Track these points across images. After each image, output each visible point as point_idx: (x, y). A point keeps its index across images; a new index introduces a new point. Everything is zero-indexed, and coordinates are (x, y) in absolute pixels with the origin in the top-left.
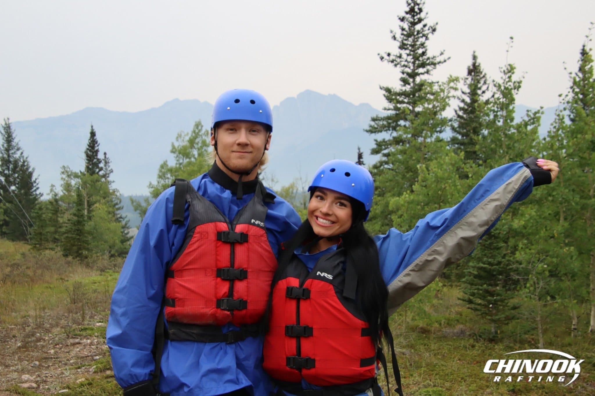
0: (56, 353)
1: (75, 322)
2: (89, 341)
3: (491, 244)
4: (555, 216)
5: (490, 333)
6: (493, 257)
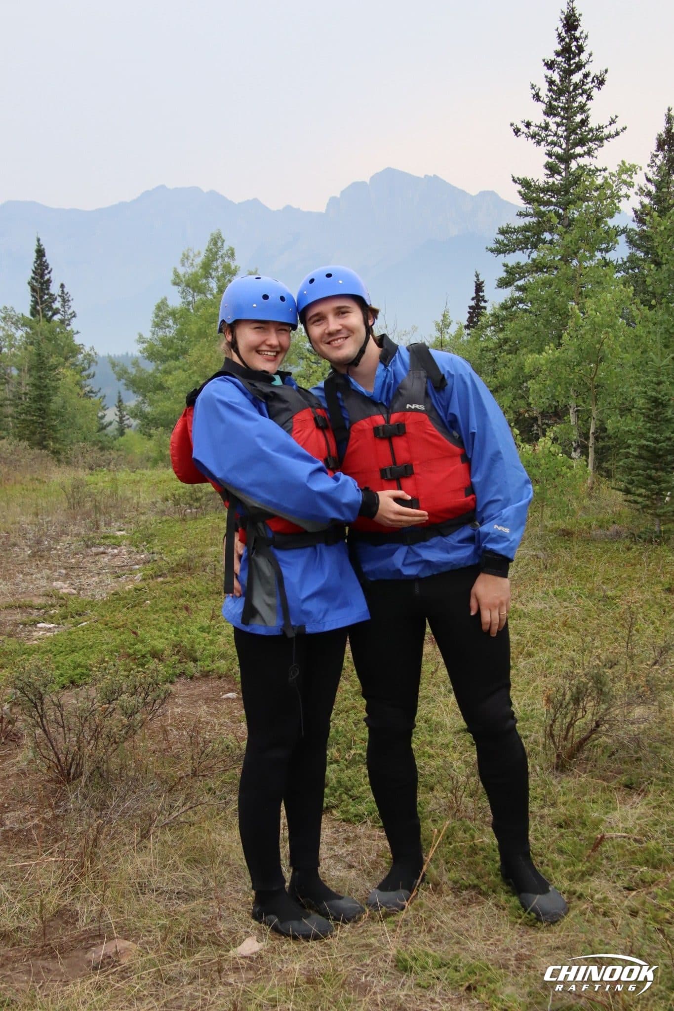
3: (656, 415)
5: (651, 531)
6: (659, 432)
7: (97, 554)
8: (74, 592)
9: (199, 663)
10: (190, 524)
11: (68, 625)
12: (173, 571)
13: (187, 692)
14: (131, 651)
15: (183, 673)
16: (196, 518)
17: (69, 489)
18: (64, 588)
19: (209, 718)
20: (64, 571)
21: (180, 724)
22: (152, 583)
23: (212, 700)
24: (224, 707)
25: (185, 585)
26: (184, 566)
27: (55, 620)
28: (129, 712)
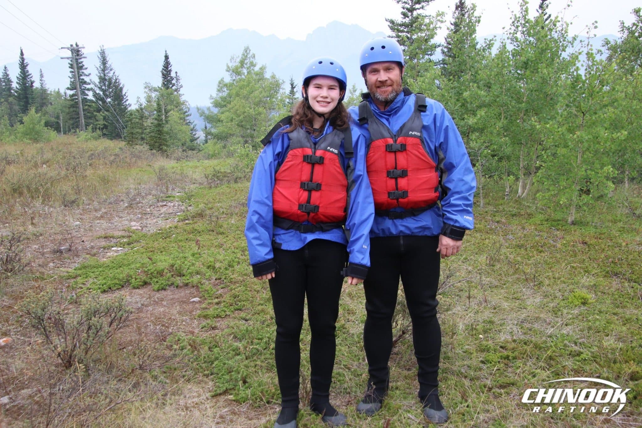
0: (151, 210)
1: (162, 192)
2: (172, 204)
4: (499, 116)
7: (162, 206)
8: (140, 228)
9: (184, 278)
10: (213, 190)
11: (127, 249)
12: (193, 217)
13: (171, 297)
14: (146, 270)
15: (172, 284)
16: (216, 187)
17: (158, 171)
18: (135, 225)
19: (177, 316)
20: (140, 216)
21: (158, 320)
22: (180, 224)
23: (184, 302)
24: (189, 307)
25: (196, 226)
26: (199, 215)
27: (123, 245)
28: (99, 327)
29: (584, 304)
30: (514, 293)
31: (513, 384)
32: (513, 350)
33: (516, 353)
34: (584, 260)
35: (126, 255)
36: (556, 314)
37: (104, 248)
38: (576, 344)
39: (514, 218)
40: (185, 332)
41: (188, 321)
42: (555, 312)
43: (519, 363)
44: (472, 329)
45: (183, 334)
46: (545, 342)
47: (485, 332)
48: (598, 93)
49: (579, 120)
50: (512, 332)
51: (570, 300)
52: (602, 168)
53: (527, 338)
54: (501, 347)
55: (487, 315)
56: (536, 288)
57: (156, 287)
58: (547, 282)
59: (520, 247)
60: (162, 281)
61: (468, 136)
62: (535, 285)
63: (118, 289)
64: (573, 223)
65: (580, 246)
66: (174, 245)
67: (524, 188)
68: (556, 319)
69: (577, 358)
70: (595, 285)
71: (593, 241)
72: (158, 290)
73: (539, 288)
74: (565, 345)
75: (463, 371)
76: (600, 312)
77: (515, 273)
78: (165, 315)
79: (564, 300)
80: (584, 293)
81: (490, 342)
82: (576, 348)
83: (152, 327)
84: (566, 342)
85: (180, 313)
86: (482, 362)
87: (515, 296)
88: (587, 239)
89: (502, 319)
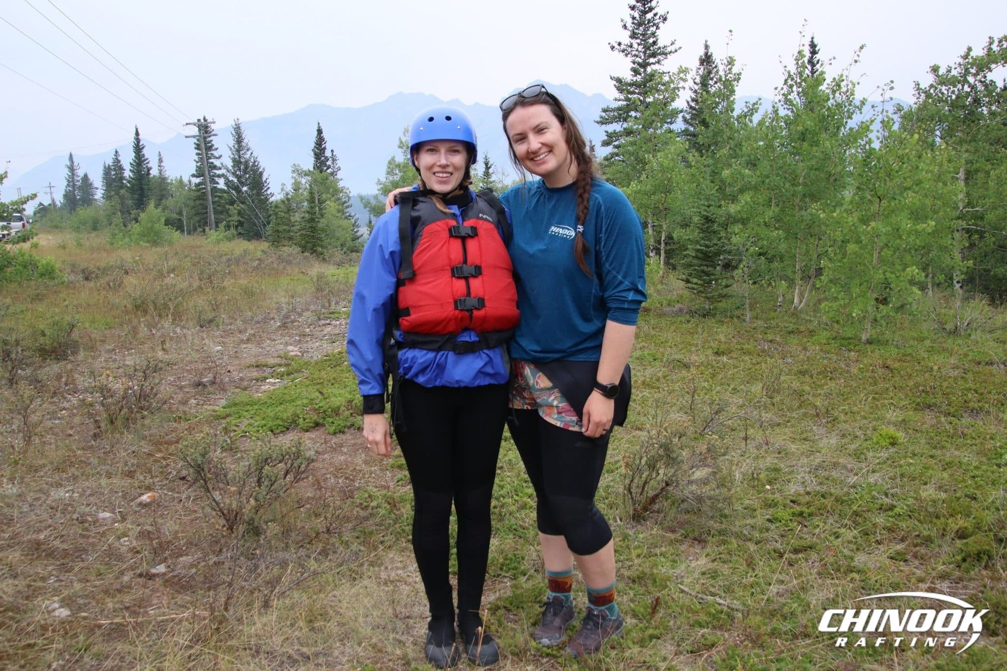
0: (311, 331)
1: (323, 307)
2: (338, 322)
3: (707, 228)
4: (768, 202)
5: (704, 309)
6: (710, 240)
7: (324, 325)
8: (299, 354)
11: (286, 381)
14: (317, 407)
15: (353, 425)
17: (315, 279)
18: (293, 351)
19: (363, 466)
20: (297, 338)
21: (338, 471)
27: (281, 376)
28: (273, 479)
29: (893, 444)
30: (802, 433)
31: (811, 548)
32: (809, 505)
33: (812, 509)
34: (888, 389)
35: (286, 388)
36: (858, 458)
37: (257, 380)
38: (886, 495)
39: (792, 336)
40: (376, 487)
41: (378, 472)
42: (858, 455)
43: (816, 521)
44: (753, 480)
45: (375, 490)
46: (848, 494)
47: (770, 483)
48: (897, 172)
49: (875, 208)
50: (803, 483)
51: (875, 440)
52: (904, 270)
53: (824, 489)
54: (793, 502)
55: (770, 460)
56: (829, 425)
57: (332, 429)
58: (842, 417)
59: (803, 373)
60: (339, 422)
61: (726, 229)
62: (828, 422)
63: (282, 432)
64: (869, 342)
65: (881, 371)
66: (347, 375)
67: (801, 296)
68: (860, 465)
69: (890, 513)
70: (904, 420)
71: (897, 365)
72: (335, 433)
73: (834, 426)
74: (873, 497)
75: (745, 532)
76: (915, 455)
77: (800, 407)
78: (347, 465)
79: (866, 440)
80: (891, 430)
81: (777, 496)
82: (887, 501)
83: (332, 481)
84: (874, 493)
85: (366, 462)
86: (769, 520)
87: (804, 436)
88: (889, 362)
89: (791, 466)
